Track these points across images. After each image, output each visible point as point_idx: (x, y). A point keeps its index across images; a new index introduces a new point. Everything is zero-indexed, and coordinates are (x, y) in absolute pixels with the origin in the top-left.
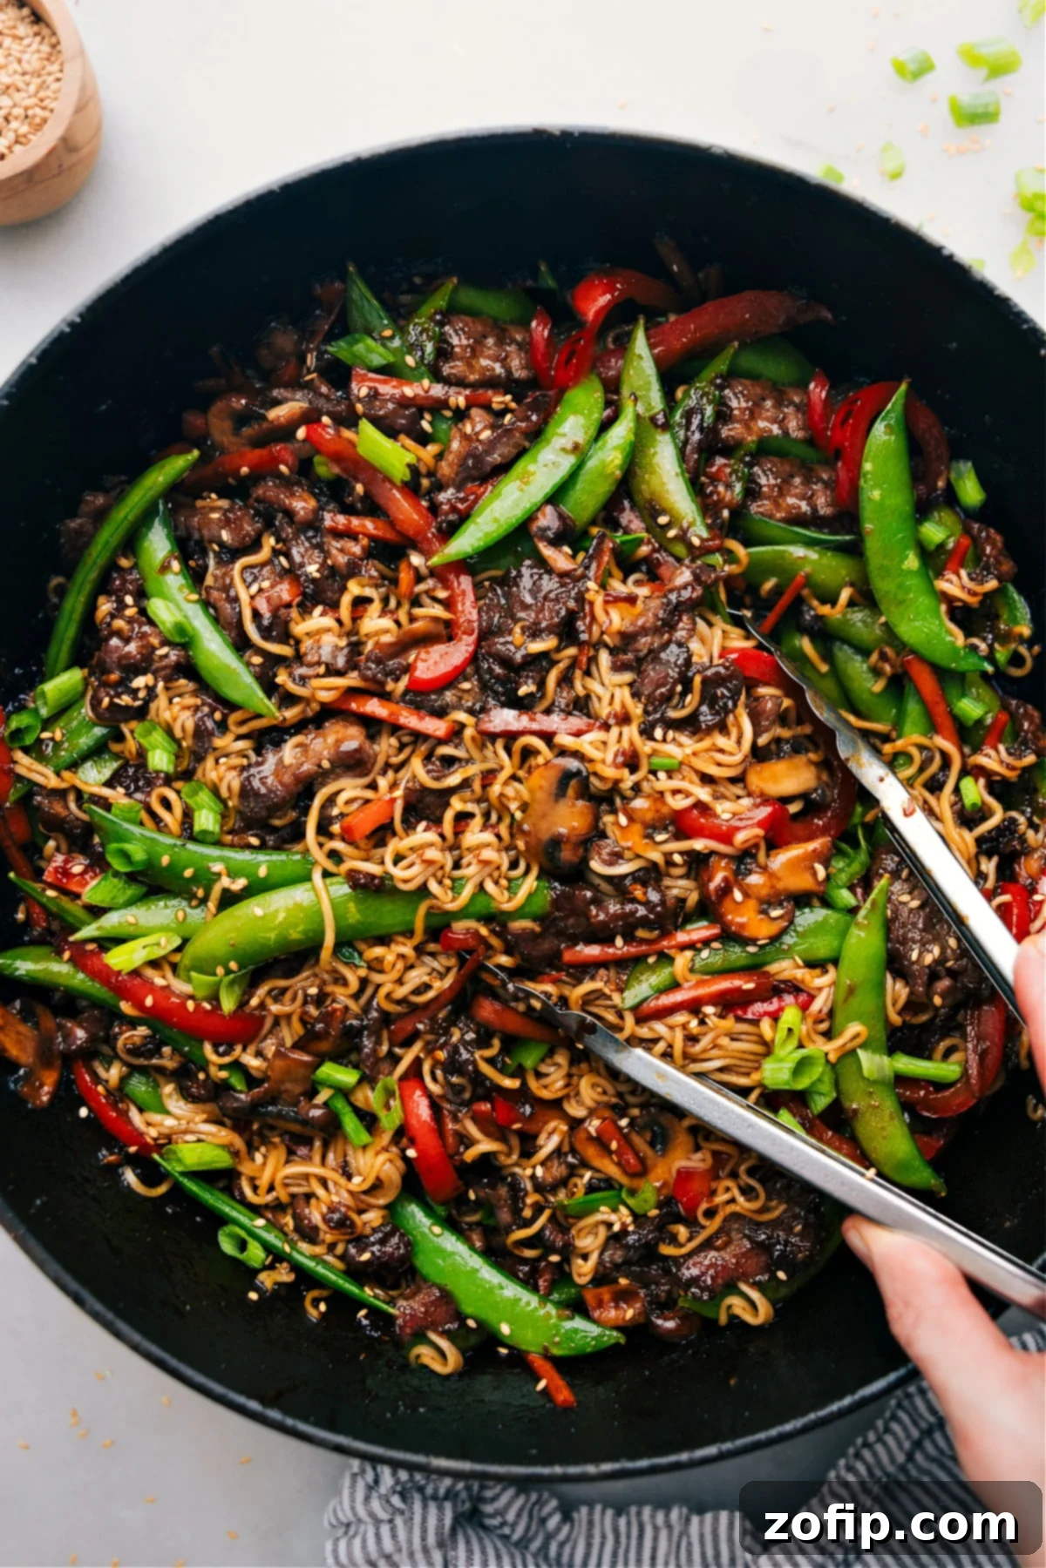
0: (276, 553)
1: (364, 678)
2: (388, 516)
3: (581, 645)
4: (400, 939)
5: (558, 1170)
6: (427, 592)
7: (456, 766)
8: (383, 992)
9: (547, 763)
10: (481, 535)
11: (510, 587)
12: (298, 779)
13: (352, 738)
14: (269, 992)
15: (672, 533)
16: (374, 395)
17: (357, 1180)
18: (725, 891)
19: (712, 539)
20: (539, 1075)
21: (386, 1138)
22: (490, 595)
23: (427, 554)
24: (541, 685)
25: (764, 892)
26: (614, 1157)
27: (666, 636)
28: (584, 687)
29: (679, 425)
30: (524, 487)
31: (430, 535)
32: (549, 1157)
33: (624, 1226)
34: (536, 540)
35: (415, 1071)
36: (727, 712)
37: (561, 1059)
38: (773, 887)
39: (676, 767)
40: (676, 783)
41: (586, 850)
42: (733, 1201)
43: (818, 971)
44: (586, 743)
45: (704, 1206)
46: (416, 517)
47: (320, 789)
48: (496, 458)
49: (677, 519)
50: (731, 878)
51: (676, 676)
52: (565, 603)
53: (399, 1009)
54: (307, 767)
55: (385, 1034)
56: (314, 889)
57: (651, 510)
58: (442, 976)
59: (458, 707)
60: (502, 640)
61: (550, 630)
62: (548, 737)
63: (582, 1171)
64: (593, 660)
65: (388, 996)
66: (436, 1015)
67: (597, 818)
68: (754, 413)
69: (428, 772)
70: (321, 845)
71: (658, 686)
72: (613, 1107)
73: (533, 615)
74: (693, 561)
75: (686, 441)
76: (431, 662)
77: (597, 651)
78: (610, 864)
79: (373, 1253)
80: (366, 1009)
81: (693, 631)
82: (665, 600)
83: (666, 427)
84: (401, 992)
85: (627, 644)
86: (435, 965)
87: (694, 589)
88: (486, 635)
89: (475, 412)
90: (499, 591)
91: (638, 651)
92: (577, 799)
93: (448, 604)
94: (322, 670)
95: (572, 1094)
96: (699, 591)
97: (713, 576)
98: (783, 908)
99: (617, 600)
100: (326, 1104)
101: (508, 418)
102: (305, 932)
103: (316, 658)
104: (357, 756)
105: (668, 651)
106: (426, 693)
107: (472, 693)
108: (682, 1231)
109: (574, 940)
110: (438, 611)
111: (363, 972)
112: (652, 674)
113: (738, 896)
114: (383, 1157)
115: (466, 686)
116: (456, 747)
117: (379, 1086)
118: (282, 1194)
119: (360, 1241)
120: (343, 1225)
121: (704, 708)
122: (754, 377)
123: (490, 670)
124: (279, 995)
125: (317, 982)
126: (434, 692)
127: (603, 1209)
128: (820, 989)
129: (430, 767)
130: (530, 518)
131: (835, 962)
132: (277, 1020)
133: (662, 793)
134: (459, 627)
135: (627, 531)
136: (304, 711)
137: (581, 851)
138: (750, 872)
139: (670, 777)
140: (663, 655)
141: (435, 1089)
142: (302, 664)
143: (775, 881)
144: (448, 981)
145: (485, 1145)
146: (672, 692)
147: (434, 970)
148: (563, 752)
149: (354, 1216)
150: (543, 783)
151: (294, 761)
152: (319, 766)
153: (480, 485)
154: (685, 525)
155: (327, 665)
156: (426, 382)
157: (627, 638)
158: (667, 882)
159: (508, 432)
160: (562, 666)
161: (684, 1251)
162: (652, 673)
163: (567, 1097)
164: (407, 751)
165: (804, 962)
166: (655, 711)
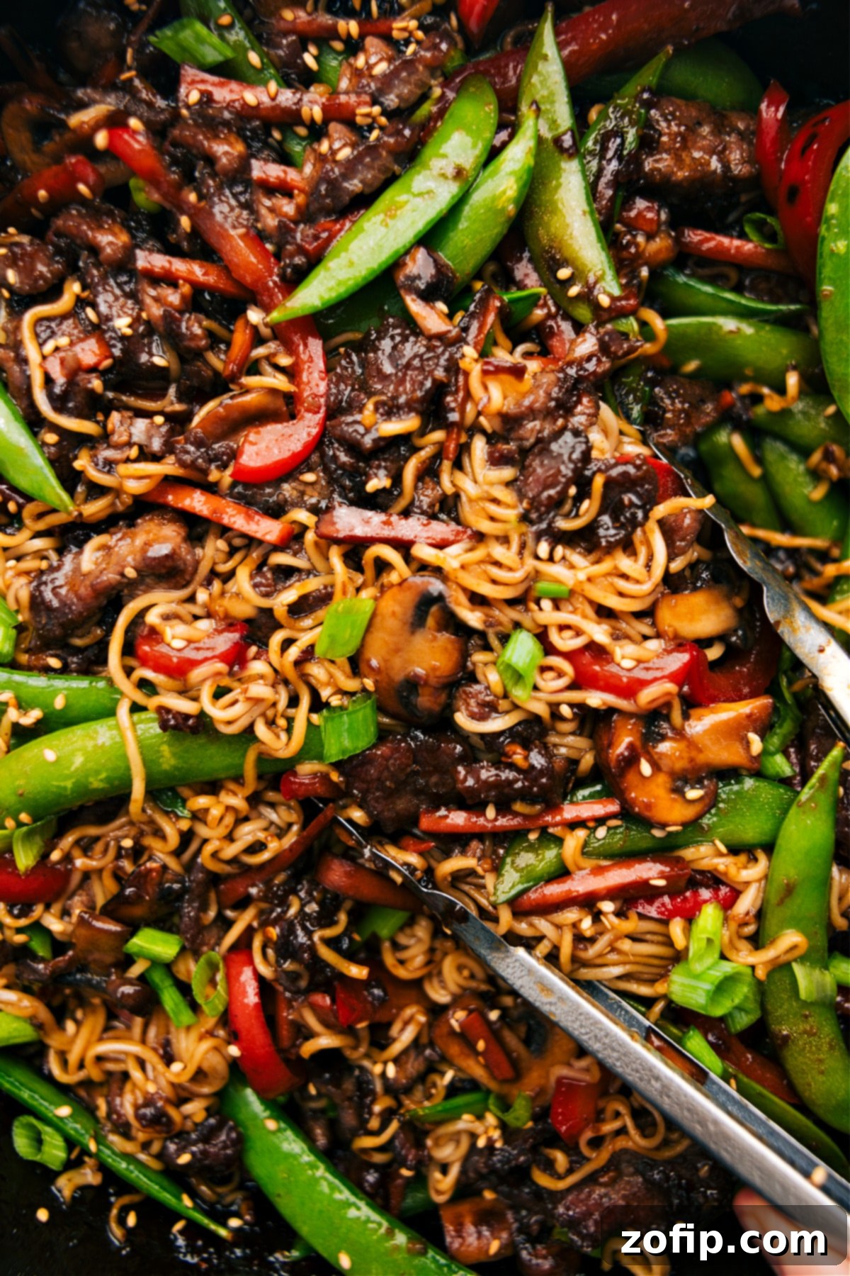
0: (81, 303)
1: (182, 464)
2: (221, 259)
3: (448, 426)
4: (232, 786)
5: (414, 1066)
6: (268, 358)
7: (294, 579)
8: (209, 849)
9: (403, 582)
10: (332, 283)
11: (366, 353)
12: (98, 591)
13: (165, 540)
14: (77, 843)
15: (574, 291)
16: (207, 98)
17: (176, 1067)
18: (631, 761)
19: (626, 298)
20: (396, 947)
21: (210, 1021)
22: (343, 362)
23: (267, 309)
24: (397, 479)
25: (680, 765)
26: (481, 1059)
27: (560, 422)
28: (454, 485)
29: (592, 153)
30: (389, 220)
31: (271, 284)
32: (405, 1052)
33: (490, 1142)
34: (402, 292)
35: (243, 945)
36: (634, 524)
37: (422, 930)
38: (692, 760)
39: (566, 595)
40: (564, 617)
41: (451, 697)
42: (622, 1131)
43: (743, 858)
44: (452, 558)
45: (588, 1134)
46: (253, 260)
47: (129, 601)
48: (354, 185)
49: (582, 272)
50: (638, 744)
51: (570, 474)
52: (431, 372)
53: (228, 869)
54: (110, 576)
55: (213, 896)
56: (118, 727)
57: (549, 262)
58: (281, 833)
59: (299, 503)
60: (350, 419)
61: (410, 407)
62: (404, 546)
63: (443, 1067)
64: (464, 449)
65: (215, 855)
66: (271, 880)
67: (465, 655)
68: (687, 140)
69: (255, 586)
70: (128, 671)
71: (547, 487)
72: (482, 996)
73: (392, 387)
74: (597, 327)
75: (599, 173)
76: (262, 445)
77: (471, 437)
78: (482, 718)
79: (193, 1154)
80: (190, 866)
81: (594, 416)
82: (561, 375)
83: (575, 152)
84: (230, 851)
85: (510, 430)
86: (273, 816)
87: (599, 361)
88: (335, 411)
89: (335, 128)
90: (355, 358)
91: (522, 439)
92: (439, 630)
93: (291, 373)
94: (134, 452)
95: (435, 972)
96: (606, 364)
97: (625, 346)
98: (702, 787)
99: (499, 370)
100: (142, 979)
101: (375, 134)
102: (108, 779)
103: (124, 438)
104: (169, 563)
105: (561, 441)
106: (260, 485)
107: (318, 487)
108: (561, 1159)
109: (438, 802)
110: (280, 382)
111: (184, 825)
112: (539, 470)
113: (646, 768)
114: (207, 1044)
115: (310, 477)
116: (295, 554)
117: (202, 960)
118: (94, 1073)
119: (181, 1136)
120: (158, 1122)
121: (606, 519)
122: (688, 97)
123: (335, 458)
124: (86, 846)
125: (133, 832)
126: (269, 484)
127: (466, 1117)
128: (747, 884)
129: (258, 579)
130: (396, 264)
131: (769, 848)
132: (87, 875)
133: (545, 628)
134: (302, 404)
135: (521, 286)
136: (113, 504)
137: (443, 697)
138: (663, 738)
139: (557, 607)
140: (554, 447)
141: (266, 971)
142: (109, 446)
143: (694, 754)
144: (290, 839)
145: (326, 1041)
146: (563, 494)
147: (272, 823)
148: (423, 567)
149: (172, 1112)
150: (397, 609)
151: (93, 567)
152: (123, 575)
153: (336, 221)
154: (592, 279)
155: (141, 447)
156: (273, 86)
157: (510, 422)
158: (553, 739)
159: (373, 150)
160: (424, 454)
161: (561, 1185)
162: (539, 468)
163: (429, 976)
164: (238, 557)
165: (727, 846)
166: (540, 520)
